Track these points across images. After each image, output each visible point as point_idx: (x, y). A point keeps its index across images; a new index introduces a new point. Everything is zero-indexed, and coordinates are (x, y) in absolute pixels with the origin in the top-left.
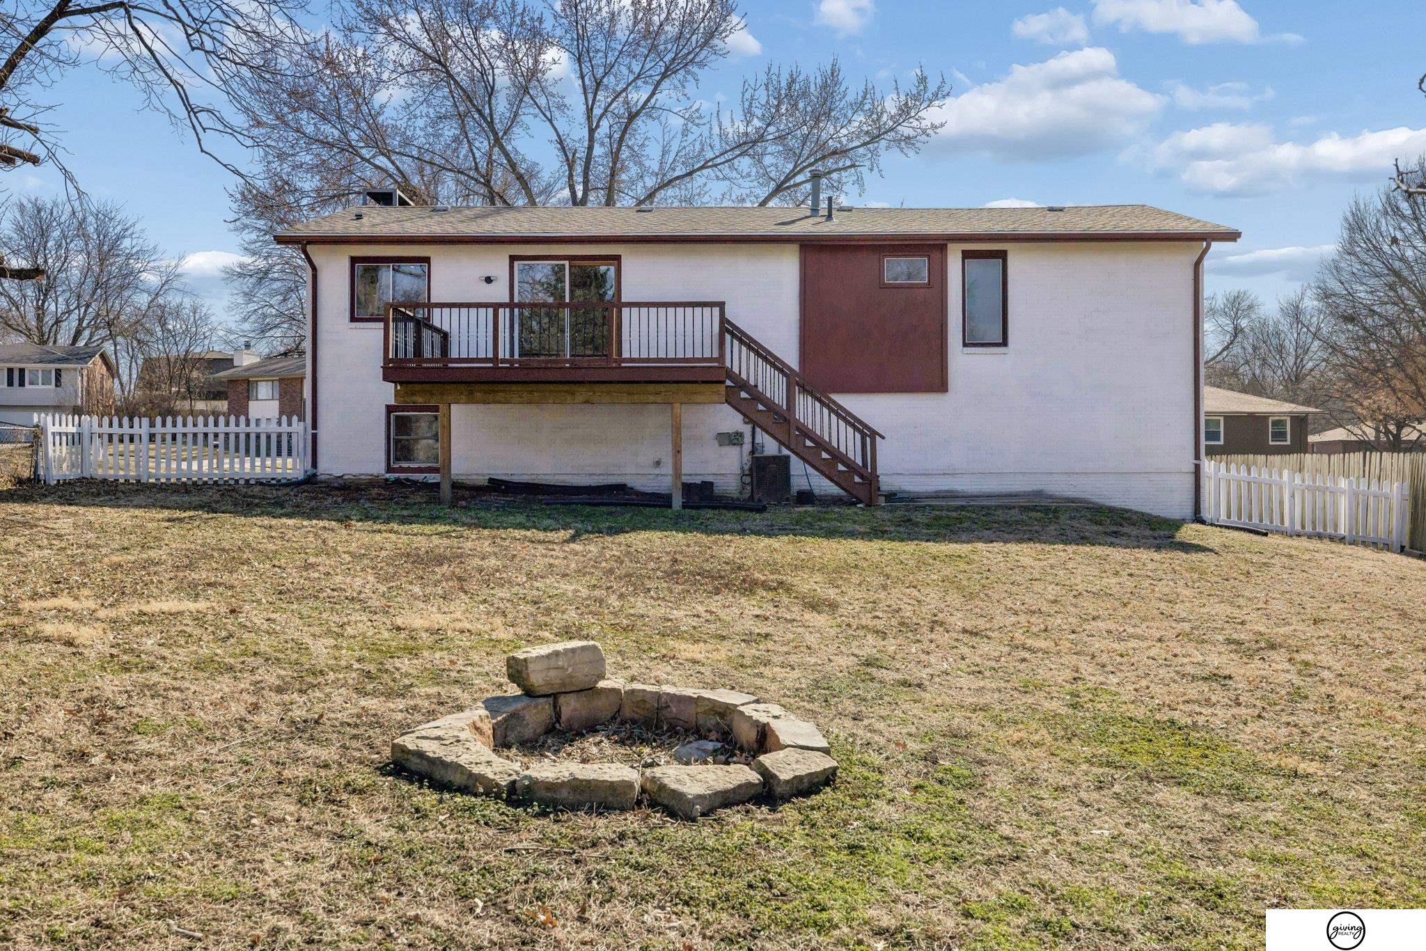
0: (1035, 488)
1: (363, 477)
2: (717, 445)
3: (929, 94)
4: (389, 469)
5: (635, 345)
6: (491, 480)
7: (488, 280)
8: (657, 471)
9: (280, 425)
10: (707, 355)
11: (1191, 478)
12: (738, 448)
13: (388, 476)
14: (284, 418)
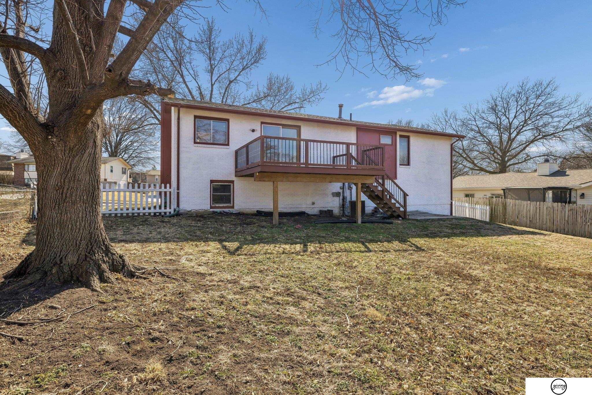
0: (416, 210)
1: (200, 211)
2: (332, 196)
3: (322, 89)
4: (211, 208)
5: (312, 159)
6: (257, 211)
7: (253, 131)
8: (313, 206)
9: (161, 188)
10: (329, 163)
11: (449, 206)
12: (338, 198)
13: (211, 210)
14: (163, 185)
